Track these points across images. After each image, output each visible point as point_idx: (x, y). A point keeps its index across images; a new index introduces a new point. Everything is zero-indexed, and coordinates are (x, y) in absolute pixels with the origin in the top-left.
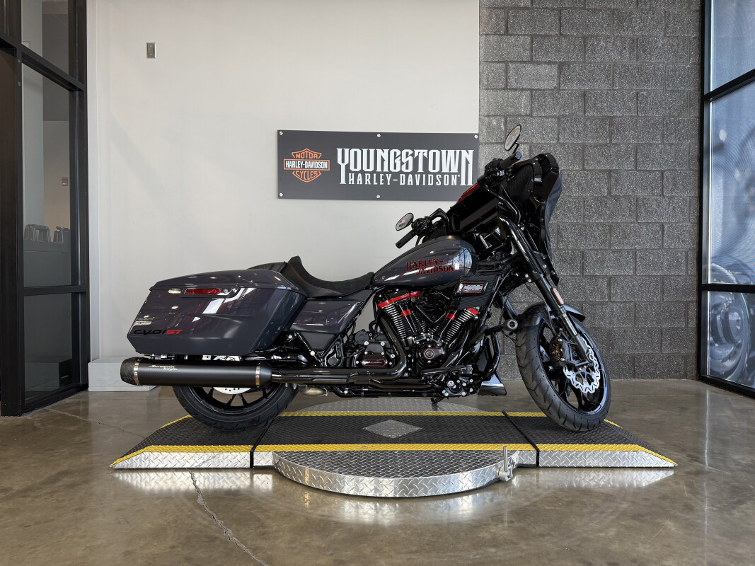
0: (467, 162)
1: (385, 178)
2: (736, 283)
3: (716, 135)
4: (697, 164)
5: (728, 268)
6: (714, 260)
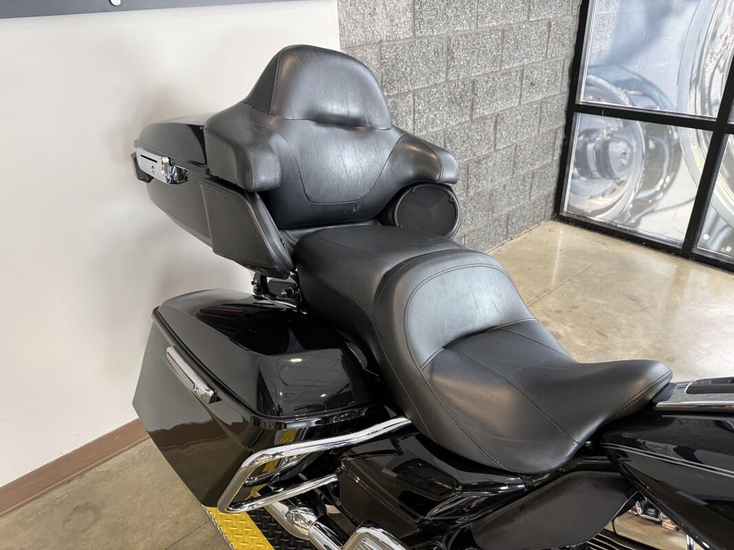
6: (592, 70)
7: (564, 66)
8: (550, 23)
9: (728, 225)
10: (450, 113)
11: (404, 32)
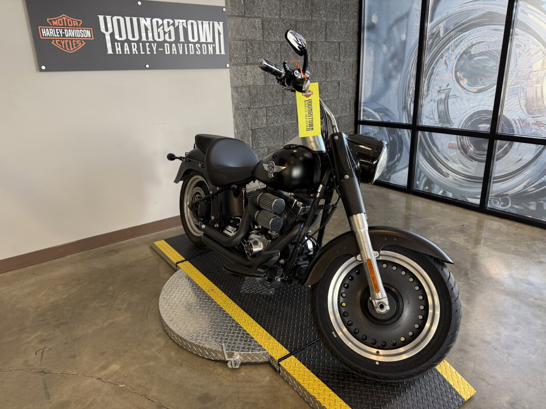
0: (219, 33)
1: (150, 47)
2: (380, 120)
3: (370, 18)
4: (357, 37)
5: (375, 110)
6: (366, 104)
7: (350, 102)
8: (339, 83)
9: (425, 176)
10: (286, 119)
11: (260, 83)
